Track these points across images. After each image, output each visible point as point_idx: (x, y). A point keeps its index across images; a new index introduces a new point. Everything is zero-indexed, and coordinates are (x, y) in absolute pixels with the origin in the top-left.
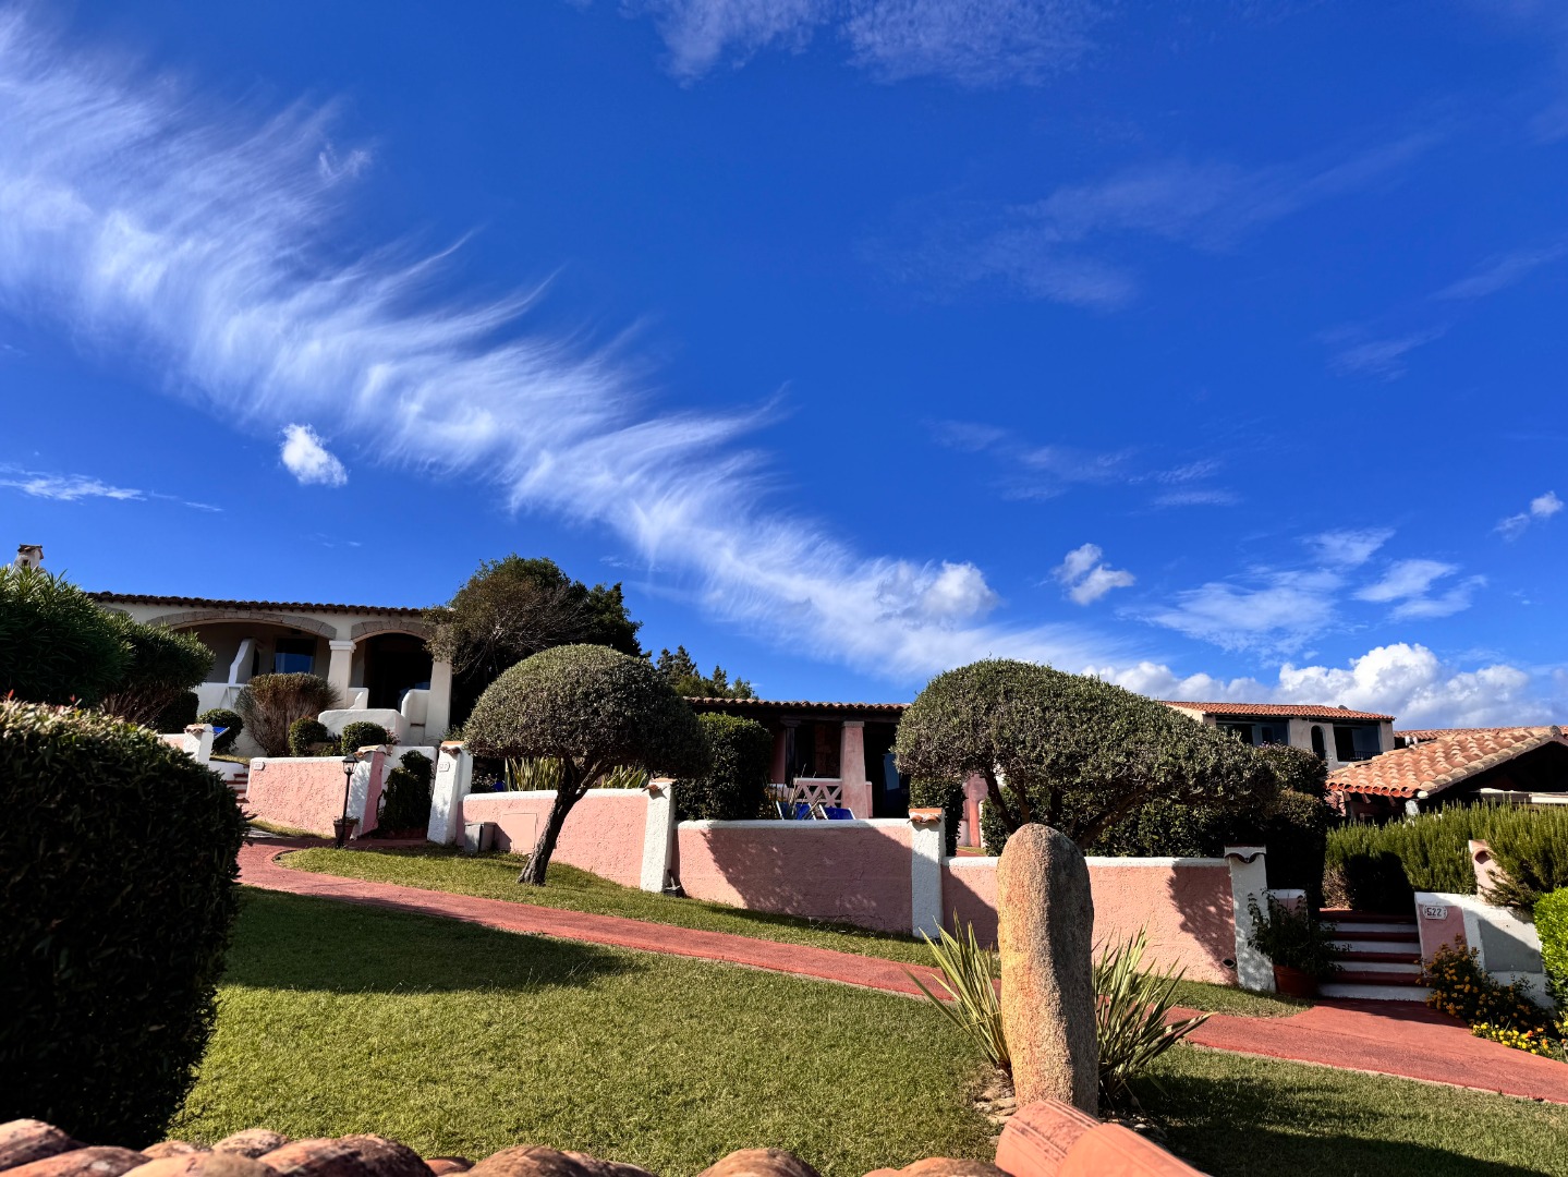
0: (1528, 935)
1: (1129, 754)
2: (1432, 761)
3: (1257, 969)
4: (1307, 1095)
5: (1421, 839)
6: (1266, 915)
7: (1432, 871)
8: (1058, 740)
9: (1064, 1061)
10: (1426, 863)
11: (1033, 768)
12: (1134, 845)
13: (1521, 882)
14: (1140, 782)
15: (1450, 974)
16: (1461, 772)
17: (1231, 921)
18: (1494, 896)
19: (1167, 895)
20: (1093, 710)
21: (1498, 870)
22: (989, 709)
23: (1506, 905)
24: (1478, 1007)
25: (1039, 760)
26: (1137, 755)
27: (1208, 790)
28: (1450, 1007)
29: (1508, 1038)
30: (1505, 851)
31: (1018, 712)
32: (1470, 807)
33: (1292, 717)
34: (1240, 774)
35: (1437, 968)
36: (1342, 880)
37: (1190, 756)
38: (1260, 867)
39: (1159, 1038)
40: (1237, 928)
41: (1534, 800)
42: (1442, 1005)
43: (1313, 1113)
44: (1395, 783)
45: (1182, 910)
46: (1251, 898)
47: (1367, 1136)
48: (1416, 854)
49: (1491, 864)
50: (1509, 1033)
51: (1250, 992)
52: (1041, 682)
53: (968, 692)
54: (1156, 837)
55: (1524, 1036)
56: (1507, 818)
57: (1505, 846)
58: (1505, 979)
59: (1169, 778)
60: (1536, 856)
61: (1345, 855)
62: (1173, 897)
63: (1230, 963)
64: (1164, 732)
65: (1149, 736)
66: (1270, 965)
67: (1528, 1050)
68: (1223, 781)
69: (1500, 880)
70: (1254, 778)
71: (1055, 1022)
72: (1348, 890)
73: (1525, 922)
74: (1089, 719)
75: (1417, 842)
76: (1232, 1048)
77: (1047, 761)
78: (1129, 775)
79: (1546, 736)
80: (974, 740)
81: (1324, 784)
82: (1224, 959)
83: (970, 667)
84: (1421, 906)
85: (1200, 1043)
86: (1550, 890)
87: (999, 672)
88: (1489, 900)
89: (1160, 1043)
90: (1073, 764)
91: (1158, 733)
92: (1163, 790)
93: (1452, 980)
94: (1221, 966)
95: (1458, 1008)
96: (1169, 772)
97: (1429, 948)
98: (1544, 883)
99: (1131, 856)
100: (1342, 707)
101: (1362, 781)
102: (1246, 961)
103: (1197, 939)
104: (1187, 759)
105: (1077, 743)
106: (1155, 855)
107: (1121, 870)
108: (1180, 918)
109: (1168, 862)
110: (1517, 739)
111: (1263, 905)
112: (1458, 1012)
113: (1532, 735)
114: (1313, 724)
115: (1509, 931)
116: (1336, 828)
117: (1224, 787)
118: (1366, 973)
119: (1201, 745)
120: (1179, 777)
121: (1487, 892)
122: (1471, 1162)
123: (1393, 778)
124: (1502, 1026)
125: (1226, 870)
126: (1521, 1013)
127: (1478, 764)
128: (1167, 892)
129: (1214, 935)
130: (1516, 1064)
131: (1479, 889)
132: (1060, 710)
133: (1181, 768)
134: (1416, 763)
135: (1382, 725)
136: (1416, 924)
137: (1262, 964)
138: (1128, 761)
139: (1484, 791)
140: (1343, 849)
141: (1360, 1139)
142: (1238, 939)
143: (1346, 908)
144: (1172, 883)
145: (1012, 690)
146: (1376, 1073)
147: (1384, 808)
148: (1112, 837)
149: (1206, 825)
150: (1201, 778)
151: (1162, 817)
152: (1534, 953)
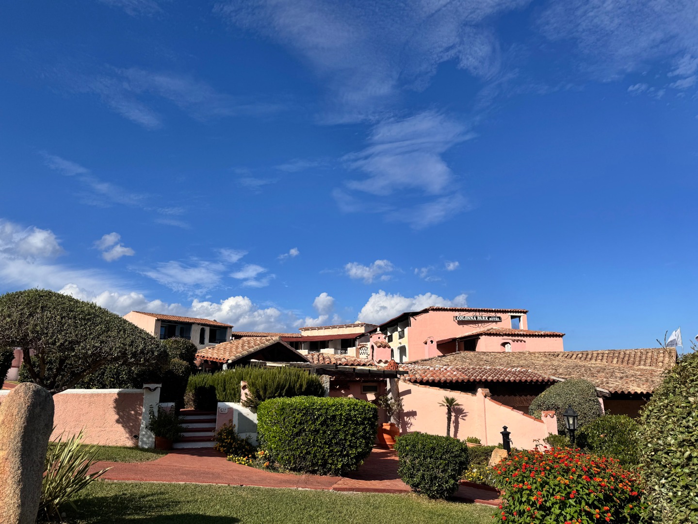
0: (253, 417)
1: (102, 342)
2: (237, 347)
3: (148, 438)
4: (150, 498)
5: (225, 380)
6: (156, 414)
7: (226, 393)
8: (67, 333)
9: (16, 506)
10: (225, 390)
11: (49, 347)
12: (101, 383)
13: (255, 397)
14: (105, 356)
15: (224, 436)
16: (245, 353)
17: (140, 418)
18: (245, 403)
19: (112, 406)
20: (89, 320)
21: (248, 393)
22: (31, 315)
23: (249, 406)
24: (232, 448)
25: (54, 343)
26: (106, 343)
27: (136, 360)
28: (222, 449)
29: (238, 460)
30: (252, 385)
31: (47, 318)
32: (244, 367)
33: (194, 323)
34: (153, 353)
35: (220, 434)
36: (193, 397)
37: (131, 345)
38: (157, 393)
39: (80, 483)
40: (142, 421)
41: (268, 364)
42: (219, 449)
43: (150, 507)
44: (221, 357)
45: (118, 414)
46: (151, 407)
47: (170, 513)
48: (221, 386)
49: (247, 391)
50: (239, 458)
51: (143, 450)
52: (64, 303)
53: (20, 305)
54: (113, 380)
55: (244, 459)
56: (256, 371)
57: (253, 383)
58: (243, 436)
59: (119, 354)
60: (262, 387)
61: (196, 386)
62: (115, 408)
63: (136, 437)
64: (122, 333)
65: (114, 334)
66: (154, 436)
67: (245, 464)
68: (144, 356)
69: (249, 397)
70: (159, 355)
71: (15, 486)
72: (194, 401)
73: (254, 413)
74: (85, 324)
75: (223, 381)
76: (123, 479)
77: (58, 344)
78: (100, 352)
79: (277, 340)
80: (18, 331)
81: (195, 355)
82: (134, 435)
83: (25, 292)
84: (219, 408)
85: (108, 479)
86: (264, 400)
87: (41, 296)
88: (244, 405)
89: (80, 485)
90: (72, 346)
91: (118, 333)
92: (116, 359)
93: (224, 438)
94: (132, 438)
95: (224, 449)
96: (120, 352)
97: (219, 426)
98: (263, 398)
99: (98, 388)
100: (215, 320)
101: (209, 355)
102: (144, 435)
103: (123, 426)
104: (130, 346)
105: (76, 335)
106: (111, 388)
107: (92, 395)
108: (117, 417)
109: (116, 391)
110: (267, 341)
111: (156, 410)
112: (224, 451)
113: (272, 339)
114: (202, 327)
115: (248, 417)
116: (195, 374)
117: (144, 359)
118: (194, 437)
119: (138, 339)
120: (124, 354)
121: (243, 402)
122: (209, 517)
123: (221, 354)
124: (238, 455)
125: (142, 394)
126: (246, 450)
127: (252, 350)
128: (112, 404)
129: (131, 424)
130: (238, 471)
131: (241, 400)
132: (71, 319)
133: (126, 350)
134: (231, 348)
135: (228, 329)
136: (216, 414)
137: (150, 436)
138: (101, 345)
139: (252, 360)
140: (196, 384)
141: (167, 515)
142: (142, 425)
143: (193, 409)
144: (116, 401)
145: (46, 307)
146: (184, 483)
147: (214, 366)
148: (91, 380)
149: (137, 374)
150: (134, 355)
151: (117, 370)
152: (255, 425)
